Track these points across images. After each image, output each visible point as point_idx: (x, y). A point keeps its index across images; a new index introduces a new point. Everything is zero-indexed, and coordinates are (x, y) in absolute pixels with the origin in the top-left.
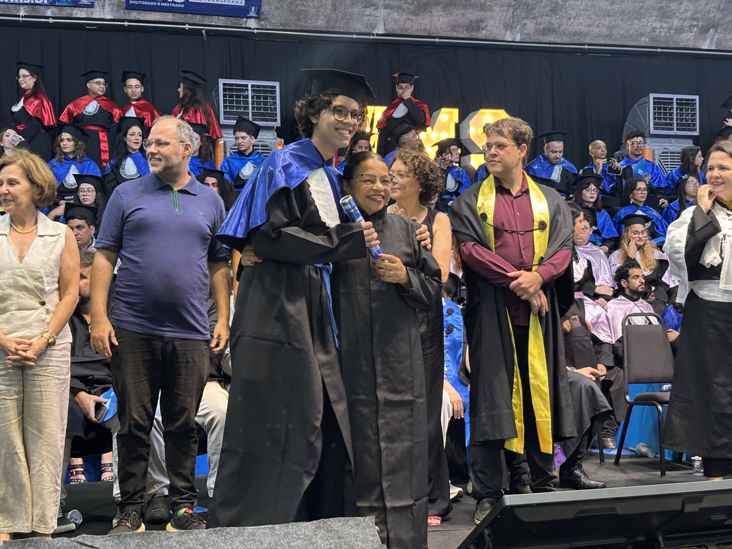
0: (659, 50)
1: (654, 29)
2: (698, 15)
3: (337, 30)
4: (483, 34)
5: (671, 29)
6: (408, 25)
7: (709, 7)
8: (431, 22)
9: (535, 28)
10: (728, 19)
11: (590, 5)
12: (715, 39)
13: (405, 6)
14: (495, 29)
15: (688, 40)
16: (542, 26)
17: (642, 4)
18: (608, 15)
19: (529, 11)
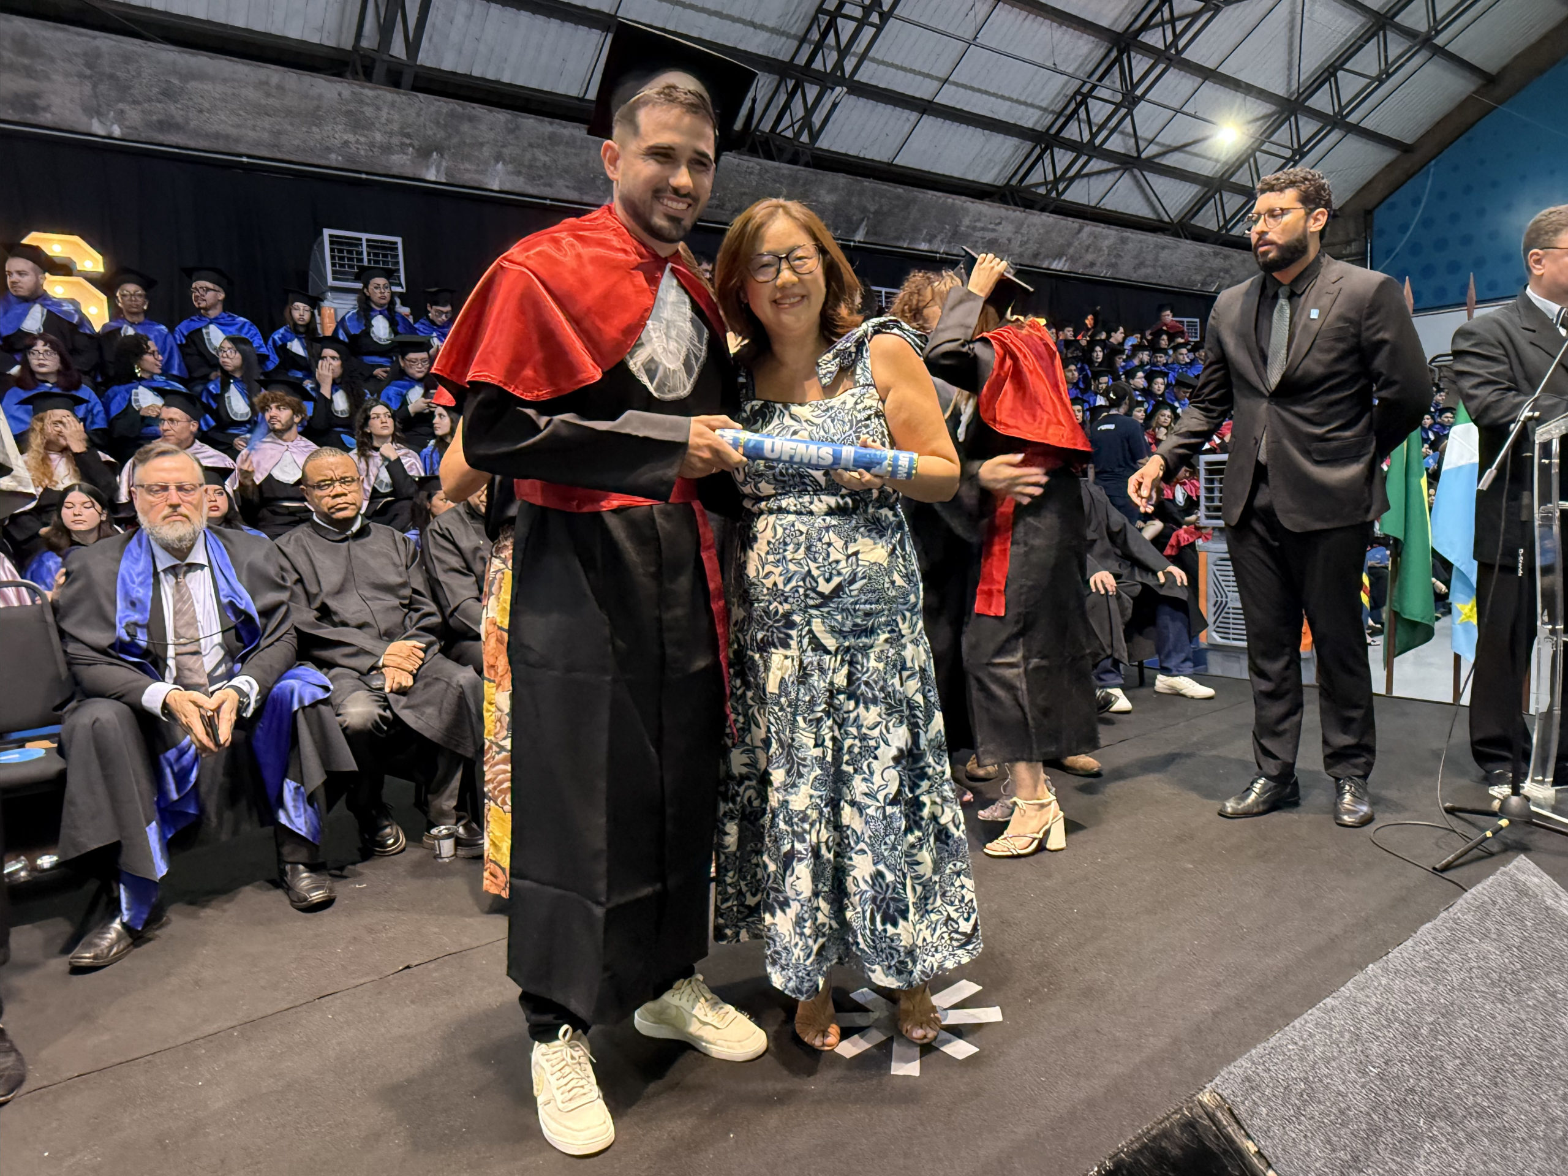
0: (363, 176)
1: (346, 143)
2: (408, 130)
4: (46, 118)
5: (374, 146)
7: (422, 119)
9: (143, 119)
10: (455, 140)
11: (229, 93)
12: (443, 168)
14: (67, 112)
15: (403, 166)
16: (155, 118)
17: (315, 102)
18: (266, 114)
19: (123, 90)
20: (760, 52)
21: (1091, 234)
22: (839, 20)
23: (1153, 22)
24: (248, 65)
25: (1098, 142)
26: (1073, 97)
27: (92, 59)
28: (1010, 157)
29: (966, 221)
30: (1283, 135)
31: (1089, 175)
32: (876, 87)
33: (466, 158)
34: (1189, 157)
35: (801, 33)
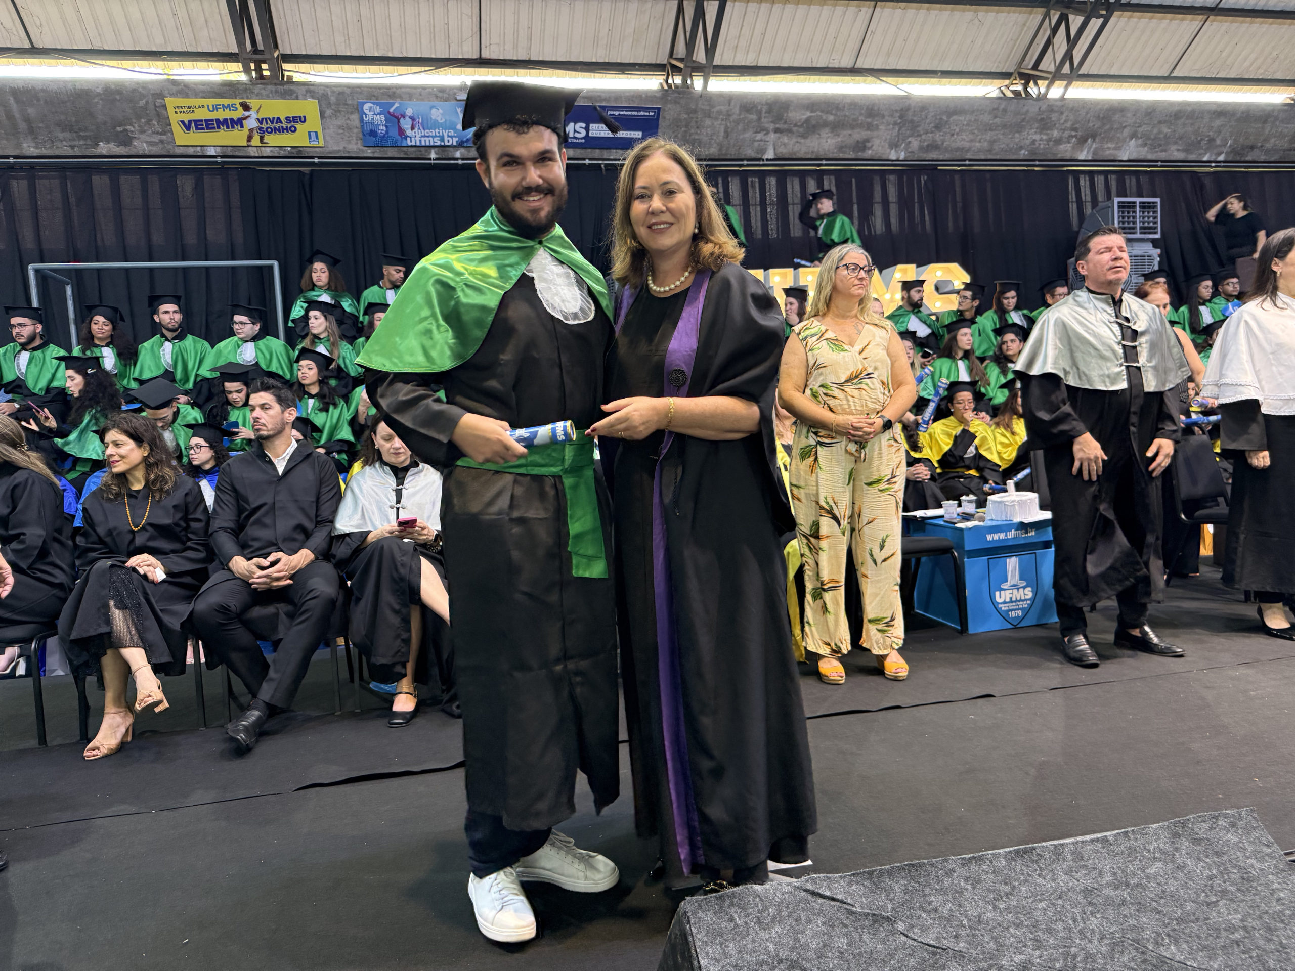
1: (1034, 140)
2: (1077, 126)
3: (729, 157)
4: (869, 153)
5: (1051, 141)
6: (796, 148)
8: (819, 144)
9: (919, 146)
10: (1107, 127)
12: (1092, 149)
13: (795, 129)
14: (880, 148)
15: (1066, 151)
16: (926, 144)
18: (991, 130)
33: (1111, 139)
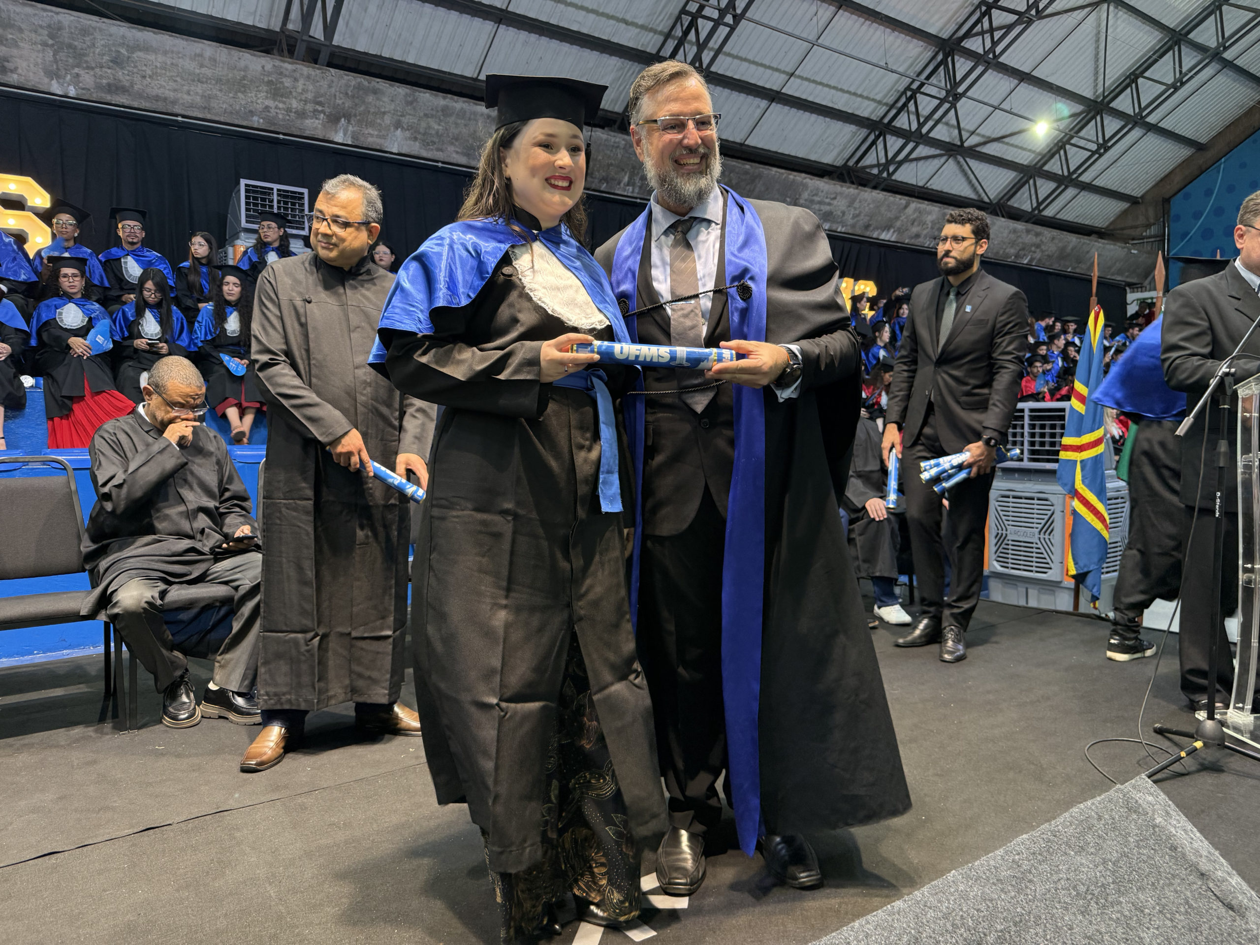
0: (281, 136)
1: (267, 108)
2: (322, 99)
4: (13, 78)
5: (291, 111)
7: (333, 90)
9: (95, 82)
10: (362, 109)
11: (169, 63)
12: (349, 132)
14: (31, 74)
15: (316, 128)
16: (104, 81)
17: (242, 73)
18: (199, 81)
19: (79, 57)
20: (631, 45)
21: (916, 210)
22: (700, 21)
23: (975, 31)
24: (187, 40)
25: (924, 130)
26: (904, 92)
27: (54, 31)
28: (849, 141)
29: (805, 195)
30: (1089, 131)
31: (917, 159)
32: (731, 78)
33: (371, 124)
34: (1006, 147)
35: (666, 30)
